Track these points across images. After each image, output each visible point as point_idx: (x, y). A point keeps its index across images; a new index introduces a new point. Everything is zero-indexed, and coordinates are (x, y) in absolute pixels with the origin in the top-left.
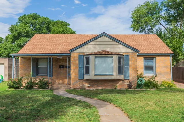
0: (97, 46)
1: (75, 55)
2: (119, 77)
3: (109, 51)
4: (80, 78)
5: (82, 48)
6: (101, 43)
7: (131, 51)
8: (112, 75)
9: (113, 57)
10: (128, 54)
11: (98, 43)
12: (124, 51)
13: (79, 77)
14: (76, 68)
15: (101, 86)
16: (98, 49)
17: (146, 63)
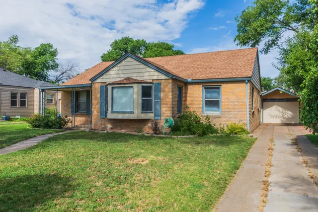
0: (120, 72)
1: (97, 86)
2: (144, 116)
3: (135, 78)
4: (102, 117)
5: (104, 76)
6: (127, 68)
7: (163, 77)
8: (132, 113)
9: (133, 86)
10: (160, 81)
11: (122, 68)
12: (155, 78)
13: (101, 115)
14: (97, 103)
15: (125, 129)
16: (122, 76)
17: (208, 95)
